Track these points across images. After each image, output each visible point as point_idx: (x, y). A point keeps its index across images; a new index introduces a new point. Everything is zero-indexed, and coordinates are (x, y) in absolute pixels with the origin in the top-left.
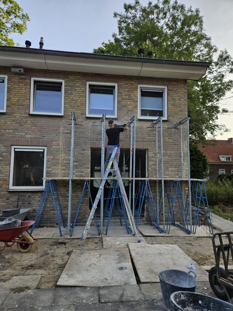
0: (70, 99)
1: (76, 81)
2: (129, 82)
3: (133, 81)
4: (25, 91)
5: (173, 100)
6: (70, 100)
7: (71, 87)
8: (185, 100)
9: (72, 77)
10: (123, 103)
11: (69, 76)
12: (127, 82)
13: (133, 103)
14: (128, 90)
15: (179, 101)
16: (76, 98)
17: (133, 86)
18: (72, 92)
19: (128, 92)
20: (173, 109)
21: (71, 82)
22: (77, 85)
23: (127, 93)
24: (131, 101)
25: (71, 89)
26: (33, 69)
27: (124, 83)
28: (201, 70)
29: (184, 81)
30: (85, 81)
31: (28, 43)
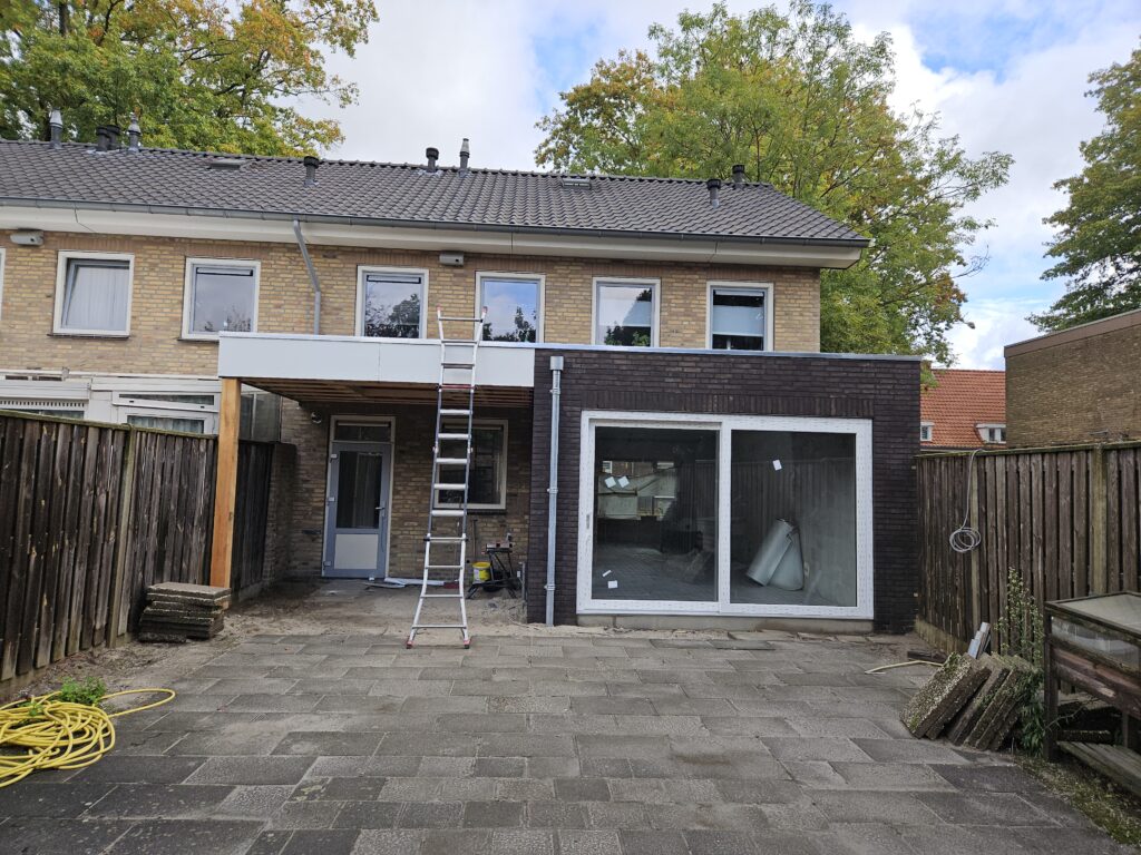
1: (570, 276)
2: (688, 277)
3: (695, 274)
5: (787, 314)
6: (557, 318)
7: (560, 290)
8: (815, 316)
9: (561, 270)
10: (673, 323)
11: (556, 267)
12: (682, 276)
13: (694, 323)
14: (682, 293)
15: (801, 318)
16: (571, 315)
17: (695, 285)
18: (563, 301)
19: (685, 298)
20: (785, 335)
21: (561, 280)
22: (571, 284)
23: (682, 301)
24: (690, 319)
25: (561, 294)
26: (480, 254)
27: (674, 278)
28: (848, 253)
29: (813, 271)
30: (589, 277)
31: (432, 154)
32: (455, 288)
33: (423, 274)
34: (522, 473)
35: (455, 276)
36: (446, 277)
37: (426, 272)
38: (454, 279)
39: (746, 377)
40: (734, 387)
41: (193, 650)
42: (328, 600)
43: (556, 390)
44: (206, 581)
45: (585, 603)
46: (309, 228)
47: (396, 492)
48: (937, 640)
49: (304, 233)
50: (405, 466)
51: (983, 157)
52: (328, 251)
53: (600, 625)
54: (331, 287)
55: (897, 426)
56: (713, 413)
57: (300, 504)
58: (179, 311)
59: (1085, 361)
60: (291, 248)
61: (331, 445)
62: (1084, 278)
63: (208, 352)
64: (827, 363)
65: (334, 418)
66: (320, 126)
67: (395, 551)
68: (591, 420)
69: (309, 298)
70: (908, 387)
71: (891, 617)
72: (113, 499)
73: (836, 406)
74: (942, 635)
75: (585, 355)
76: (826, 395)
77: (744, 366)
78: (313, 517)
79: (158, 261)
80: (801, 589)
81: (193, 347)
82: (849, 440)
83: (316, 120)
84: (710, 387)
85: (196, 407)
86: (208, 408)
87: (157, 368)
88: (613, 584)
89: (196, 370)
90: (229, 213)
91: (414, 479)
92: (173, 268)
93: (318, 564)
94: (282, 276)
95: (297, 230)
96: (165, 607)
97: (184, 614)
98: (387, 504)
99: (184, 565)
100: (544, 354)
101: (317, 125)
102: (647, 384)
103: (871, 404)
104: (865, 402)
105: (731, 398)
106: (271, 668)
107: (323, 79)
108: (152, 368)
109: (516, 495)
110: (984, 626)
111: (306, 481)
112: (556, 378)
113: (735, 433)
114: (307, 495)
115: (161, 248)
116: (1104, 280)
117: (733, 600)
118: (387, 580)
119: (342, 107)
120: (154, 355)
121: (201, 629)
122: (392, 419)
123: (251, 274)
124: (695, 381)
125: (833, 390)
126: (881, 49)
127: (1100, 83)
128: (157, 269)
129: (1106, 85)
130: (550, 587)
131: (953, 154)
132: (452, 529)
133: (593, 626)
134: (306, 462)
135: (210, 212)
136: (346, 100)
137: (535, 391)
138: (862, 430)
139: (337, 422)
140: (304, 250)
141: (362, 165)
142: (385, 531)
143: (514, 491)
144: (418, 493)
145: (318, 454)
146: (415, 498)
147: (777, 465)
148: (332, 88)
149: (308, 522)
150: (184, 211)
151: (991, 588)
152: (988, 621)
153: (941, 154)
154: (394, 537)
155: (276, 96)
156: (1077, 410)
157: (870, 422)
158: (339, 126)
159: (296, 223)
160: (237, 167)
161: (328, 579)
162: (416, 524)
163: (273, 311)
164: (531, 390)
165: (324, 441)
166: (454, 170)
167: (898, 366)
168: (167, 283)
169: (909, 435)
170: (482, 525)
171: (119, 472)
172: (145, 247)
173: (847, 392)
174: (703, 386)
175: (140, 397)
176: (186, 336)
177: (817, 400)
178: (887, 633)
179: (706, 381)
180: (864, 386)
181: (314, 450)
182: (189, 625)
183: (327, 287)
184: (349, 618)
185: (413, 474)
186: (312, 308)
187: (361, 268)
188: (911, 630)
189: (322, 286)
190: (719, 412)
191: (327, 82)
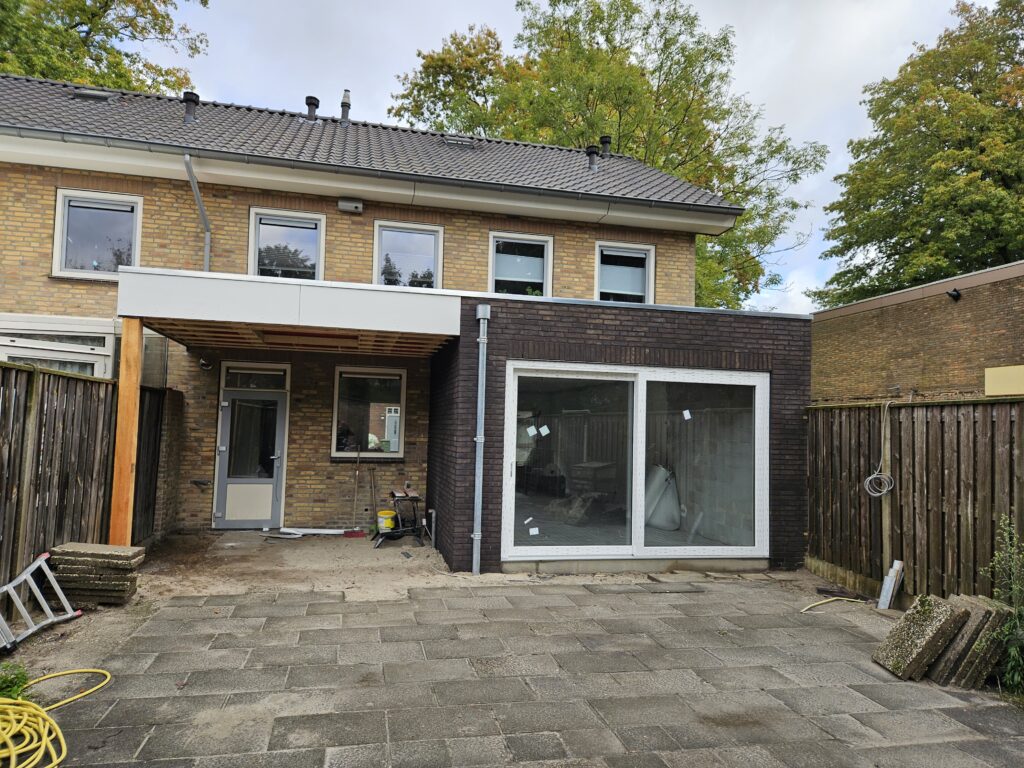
0: (454, 267)
1: (468, 229)
2: (579, 236)
3: (585, 233)
4: (363, 250)
5: (666, 275)
6: (455, 270)
7: (458, 243)
8: (691, 277)
9: (460, 223)
11: (454, 220)
12: (574, 235)
13: (584, 280)
14: (574, 251)
15: (679, 279)
16: (468, 267)
17: (585, 244)
18: (461, 254)
19: (576, 256)
21: (459, 232)
22: (469, 238)
23: (573, 259)
24: (580, 276)
25: (459, 246)
26: (379, 203)
27: (565, 237)
28: (723, 220)
29: (689, 237)
30: (487, 231)
31: (312, 102)
32: (352, 235)
33: (320, 220)
34: (420, 422)
35: (354, 223)
36: (345, 223)
37: (323, 218)
38: (353, 227)
39: (661, 330)
40: (650, 340)
41: (109, 619)
42: (230, 553)
43: (483, 339)
44: (104, 539)
45: (509, 551)
46: (200, 164)
47: (291, 441)
48: (834, 575)
49: (196, 170)
50: (301, 414)
51: (805, 146)
52: (217, 190)
53: (523, 572)
54: (221, 228)
55: (790, 380)
56: (631, 364)
57: (189, 453)
58: (50, 246)
59: (881, 328)
60: (180, 186)
61: (221, 392)
62: (851, 259)
63: (85, 292)
64: (732, 319)
65: (225, 364)
66: (168, 73)
67: (291, 501)
68: (516, 370)
69: (198, 238)
70: (801, 343)
71: (784, 557)
72: (15, 450)
73: (740, 358)
74: (840, 571)
75: (510, 305)
76: (731, 350)
77: (659, 320)
78: (204, 467)
79: (26, 191)
80: (678, 529)
81: (66, 286)
82: (750, 391)
83: (164, 67)
84: (628, 339)
85: (86, 349)
86: (99, 350)
87: (23, 307)
88: (534, 531)
89: (69, 310)
90: (111, 142)
91: (310, 428)
92: (42, 199)
93: (207, 516)
94: (166, 213)
95: (188, 165)
96: (73, 571)
97: (94, 579)
98: (282, 453)
99: (83, 523)
100: (470, 302)
101: (166, 72)
102: (570, 335)
103: (769, 357)
104: (765, 356)
105: (647, 350)
106: (211, 636)
107: (171, 27)
108: (17, 307)
109: (414, 444)
110: (898, 564)
111: (194, 430)
112: (483, 327)
113: (650, 384)
114: (196, 444)
115: (28, 177)
116: (867, 262)
117: (647, 544)
118: (283, 530)
119: (191, 56)
120: (19, 292)
121: (115, 594)
122: (287, 367)
123: (132, 211)
124: (614, 333)
125: (738, 345)
126: (724, 41)
127: (872, 94)
128: (24, 200)
129: (876, 96)
130: (477, 536)
131: (779, 141)
132: (350, 477)
133: (517, 572)
134: (193, 410)
135: (90, 140)
136: (194, 50)
137: (462, 339)
138: (760, 382)
139: (228, 368)
140: (195, 188)
141: (238, 108)
142: (279, 481)
143: (412, 440)
144: (315, 441)
145: (208, 402)
146: (311, 447)
147: (687, 415)
148: (180, 37)
149: (197, 472)
150: (59, 137)
151: (905, 529)
152: (902, 560)
153: (769, 142)
154: (289, 487)
155: (121, 40)
156: (873, 369)
157: (768, 375)
158: (189, 75)
159: (187, 157)
160: (105, 99)
161: (220, 531)
162: (313, 473)
163: (157, 250)
164: (456, 338)
165: (214, 389)
166: (334, 121)
167: (792, 323)
168: (36, 216)
169: (802, 387)
170: (380, 474)
171: (21, 420)
172: (10, 175)
173: (749, 346)
174: (622, 338)
175: (21, 336)
176: (56, 273)
177: (724, 354)
178: (781, 570)
179: (625, 333)
180: (763, 342)
181: (204, 398)
182: (101, 590)
183: (218, 228)
184: (265, 573)
185: (309, 423)
186: (201, 249)
187: (253, 211)
188: (801, 566)
189: (212, 227)
190: (635, 364)
191: (175, 30)
